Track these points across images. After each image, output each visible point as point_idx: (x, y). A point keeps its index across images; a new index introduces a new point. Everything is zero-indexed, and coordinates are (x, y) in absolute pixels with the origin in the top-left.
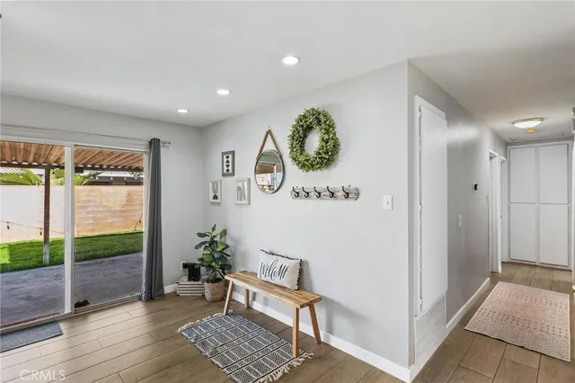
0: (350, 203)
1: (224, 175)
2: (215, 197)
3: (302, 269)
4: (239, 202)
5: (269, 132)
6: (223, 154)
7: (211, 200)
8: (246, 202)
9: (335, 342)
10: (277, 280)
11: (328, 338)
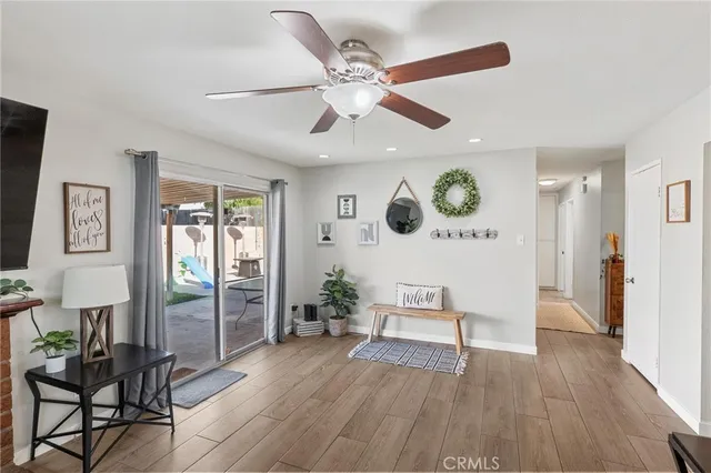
0: (489, 242)
1: (340, 217)
2: (327, 238)
3: (445, 294)
4: (364, 242)
5: (404, 181)
6: (339, 197)
7: (320, 241)
8: (375, 242)
9: (475, 343)
10: (425, 305)
11: (469, 342)
